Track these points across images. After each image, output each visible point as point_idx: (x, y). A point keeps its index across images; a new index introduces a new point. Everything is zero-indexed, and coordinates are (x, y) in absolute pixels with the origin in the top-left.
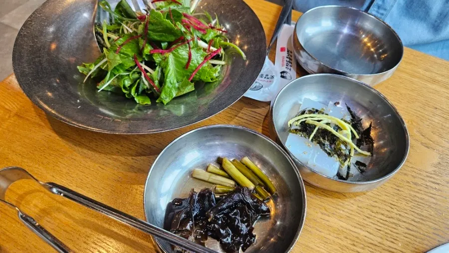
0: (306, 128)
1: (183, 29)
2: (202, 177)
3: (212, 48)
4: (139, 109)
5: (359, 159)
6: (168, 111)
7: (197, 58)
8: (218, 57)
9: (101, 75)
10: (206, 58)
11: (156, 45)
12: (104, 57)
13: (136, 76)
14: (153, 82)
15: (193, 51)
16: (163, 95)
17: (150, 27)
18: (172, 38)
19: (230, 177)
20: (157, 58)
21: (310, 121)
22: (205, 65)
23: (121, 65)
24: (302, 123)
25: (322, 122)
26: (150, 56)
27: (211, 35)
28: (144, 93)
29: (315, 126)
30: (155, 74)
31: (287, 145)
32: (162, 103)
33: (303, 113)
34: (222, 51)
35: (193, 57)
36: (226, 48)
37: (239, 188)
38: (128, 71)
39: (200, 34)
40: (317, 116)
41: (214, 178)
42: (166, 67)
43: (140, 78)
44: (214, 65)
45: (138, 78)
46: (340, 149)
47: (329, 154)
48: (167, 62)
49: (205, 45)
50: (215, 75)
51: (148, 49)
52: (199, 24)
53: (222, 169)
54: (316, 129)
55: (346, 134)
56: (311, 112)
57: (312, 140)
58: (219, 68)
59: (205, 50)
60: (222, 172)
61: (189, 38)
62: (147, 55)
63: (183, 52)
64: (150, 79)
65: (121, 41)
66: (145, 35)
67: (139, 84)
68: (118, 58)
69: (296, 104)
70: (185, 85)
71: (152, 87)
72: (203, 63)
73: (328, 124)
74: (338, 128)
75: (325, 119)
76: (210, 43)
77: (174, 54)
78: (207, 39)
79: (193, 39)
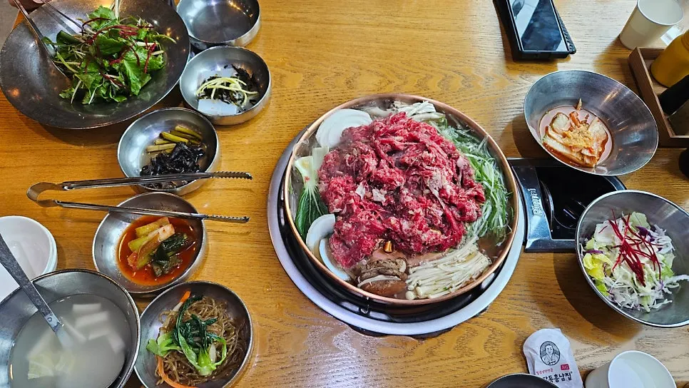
0: (208, 92)
1: (124, 41)
2: (155, 150)
3: (148, 44)
4: (120, 106)
5: (251, 98)
6: (141, 99)
7: (143, 56)
8: (157, 49)
9: (81, 94)
10: (149, 54)
11: (110, 58)
12: (78, 80)
13: (107, 84)
14: (121, 83)
15: (137, 52)
16: (133, 90)
17: (101, 48)
18: (119, 49)
19: (171, 142)
20: (117, 67)
21: (209, 87)
22: (150, 58)
23: (95, 81)
24: (205, 90)
25: (217, 84)
26: (110, 67)
27: (143, 34)
28: (118, 94)
29: (212, 89)
30: (120, 78)
31: (199, 110)
32: (134, 95)
33: (204, 82)
34: (157, 43)
35: (140, 56)
36: (159, 39)
37: (178, 144)
38: (100, 83)
39: (135, 37)
40: (213, 82)
41: (161, 147)
42: (125, 70)
43: (110, 85)
44: (157, 56)
45: (109, 86)
46: (234, 97)
47: (228, 103)
48: (125, 67)
49: (143, 44)
50: (161, 62)
51: (106, 63)
52: (130, 30)
53: (165, 140)
54: (214, 91)
55: (236, 85)
56: (209, 80)
57: (214, 98)
58: (161, 57)
59: (144, 47)
60: (165, 142)
61: (131, 44)
62: (108, 67)
63: (131, 56)
64: (118, 82)
65: (83, 64)
66: (98, 54)
67: (112, 90)
68: (90, 77)
69: (200, 77)
70: (145, 77)
71: (121, 87)
72: (148, 58)
73: (222, 84)
74: (228, 84)
75: (218, 81)
76: (146, 40)
77: (126, 60)
78: (142, 39)
79: (134, 45)
